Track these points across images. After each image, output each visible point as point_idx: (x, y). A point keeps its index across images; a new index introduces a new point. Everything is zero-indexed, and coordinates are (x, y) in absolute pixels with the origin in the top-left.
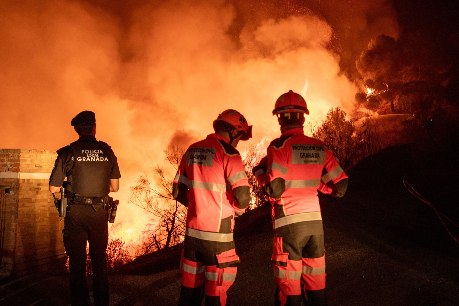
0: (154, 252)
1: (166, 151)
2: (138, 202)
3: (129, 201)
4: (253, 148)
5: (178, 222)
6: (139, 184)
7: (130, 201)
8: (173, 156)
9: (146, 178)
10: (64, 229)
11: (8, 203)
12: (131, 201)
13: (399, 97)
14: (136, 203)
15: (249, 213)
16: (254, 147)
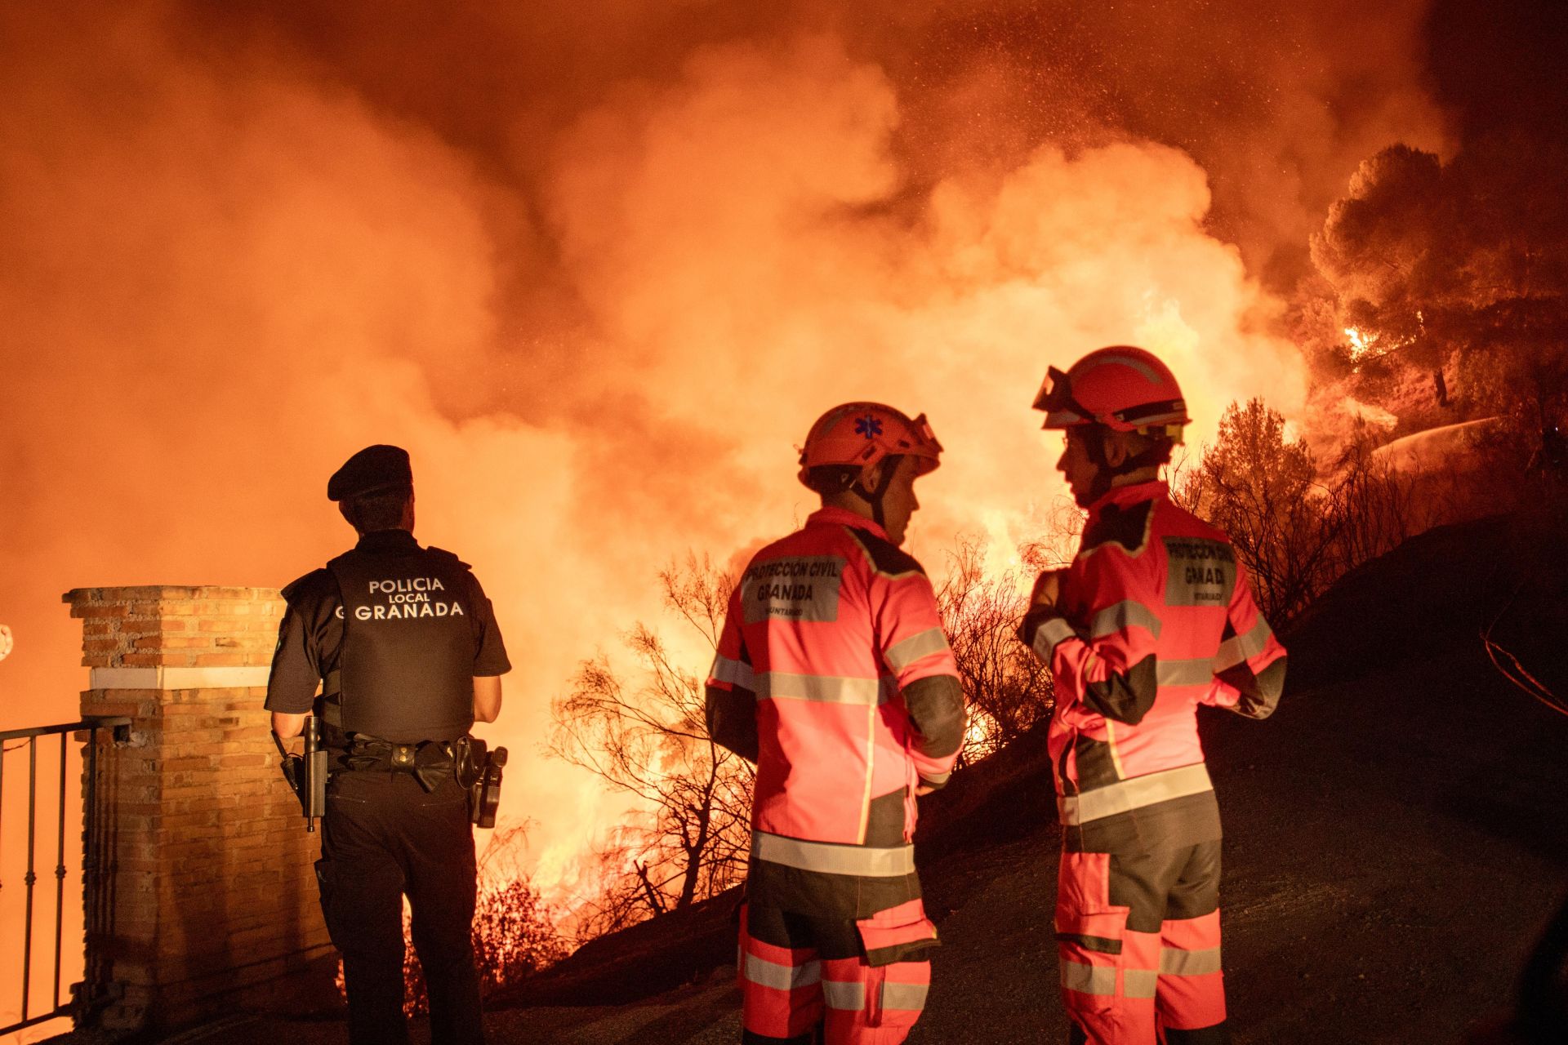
0: (643, 922)
1: (667, 574)
2: (579, 754)
3: (548, 749)
4: (968, 549)
5: (720, 818)
6: (581, 688)
7: (554, 752)
8: (693, 589)
9: (605, 668)
10: (321, 857)
11: (124, 776)
12: (554, 749)
13: (1461, 356)
14: (575, 756)
15: (964, 774)
16: (973, 546)
